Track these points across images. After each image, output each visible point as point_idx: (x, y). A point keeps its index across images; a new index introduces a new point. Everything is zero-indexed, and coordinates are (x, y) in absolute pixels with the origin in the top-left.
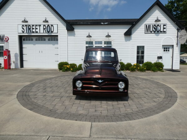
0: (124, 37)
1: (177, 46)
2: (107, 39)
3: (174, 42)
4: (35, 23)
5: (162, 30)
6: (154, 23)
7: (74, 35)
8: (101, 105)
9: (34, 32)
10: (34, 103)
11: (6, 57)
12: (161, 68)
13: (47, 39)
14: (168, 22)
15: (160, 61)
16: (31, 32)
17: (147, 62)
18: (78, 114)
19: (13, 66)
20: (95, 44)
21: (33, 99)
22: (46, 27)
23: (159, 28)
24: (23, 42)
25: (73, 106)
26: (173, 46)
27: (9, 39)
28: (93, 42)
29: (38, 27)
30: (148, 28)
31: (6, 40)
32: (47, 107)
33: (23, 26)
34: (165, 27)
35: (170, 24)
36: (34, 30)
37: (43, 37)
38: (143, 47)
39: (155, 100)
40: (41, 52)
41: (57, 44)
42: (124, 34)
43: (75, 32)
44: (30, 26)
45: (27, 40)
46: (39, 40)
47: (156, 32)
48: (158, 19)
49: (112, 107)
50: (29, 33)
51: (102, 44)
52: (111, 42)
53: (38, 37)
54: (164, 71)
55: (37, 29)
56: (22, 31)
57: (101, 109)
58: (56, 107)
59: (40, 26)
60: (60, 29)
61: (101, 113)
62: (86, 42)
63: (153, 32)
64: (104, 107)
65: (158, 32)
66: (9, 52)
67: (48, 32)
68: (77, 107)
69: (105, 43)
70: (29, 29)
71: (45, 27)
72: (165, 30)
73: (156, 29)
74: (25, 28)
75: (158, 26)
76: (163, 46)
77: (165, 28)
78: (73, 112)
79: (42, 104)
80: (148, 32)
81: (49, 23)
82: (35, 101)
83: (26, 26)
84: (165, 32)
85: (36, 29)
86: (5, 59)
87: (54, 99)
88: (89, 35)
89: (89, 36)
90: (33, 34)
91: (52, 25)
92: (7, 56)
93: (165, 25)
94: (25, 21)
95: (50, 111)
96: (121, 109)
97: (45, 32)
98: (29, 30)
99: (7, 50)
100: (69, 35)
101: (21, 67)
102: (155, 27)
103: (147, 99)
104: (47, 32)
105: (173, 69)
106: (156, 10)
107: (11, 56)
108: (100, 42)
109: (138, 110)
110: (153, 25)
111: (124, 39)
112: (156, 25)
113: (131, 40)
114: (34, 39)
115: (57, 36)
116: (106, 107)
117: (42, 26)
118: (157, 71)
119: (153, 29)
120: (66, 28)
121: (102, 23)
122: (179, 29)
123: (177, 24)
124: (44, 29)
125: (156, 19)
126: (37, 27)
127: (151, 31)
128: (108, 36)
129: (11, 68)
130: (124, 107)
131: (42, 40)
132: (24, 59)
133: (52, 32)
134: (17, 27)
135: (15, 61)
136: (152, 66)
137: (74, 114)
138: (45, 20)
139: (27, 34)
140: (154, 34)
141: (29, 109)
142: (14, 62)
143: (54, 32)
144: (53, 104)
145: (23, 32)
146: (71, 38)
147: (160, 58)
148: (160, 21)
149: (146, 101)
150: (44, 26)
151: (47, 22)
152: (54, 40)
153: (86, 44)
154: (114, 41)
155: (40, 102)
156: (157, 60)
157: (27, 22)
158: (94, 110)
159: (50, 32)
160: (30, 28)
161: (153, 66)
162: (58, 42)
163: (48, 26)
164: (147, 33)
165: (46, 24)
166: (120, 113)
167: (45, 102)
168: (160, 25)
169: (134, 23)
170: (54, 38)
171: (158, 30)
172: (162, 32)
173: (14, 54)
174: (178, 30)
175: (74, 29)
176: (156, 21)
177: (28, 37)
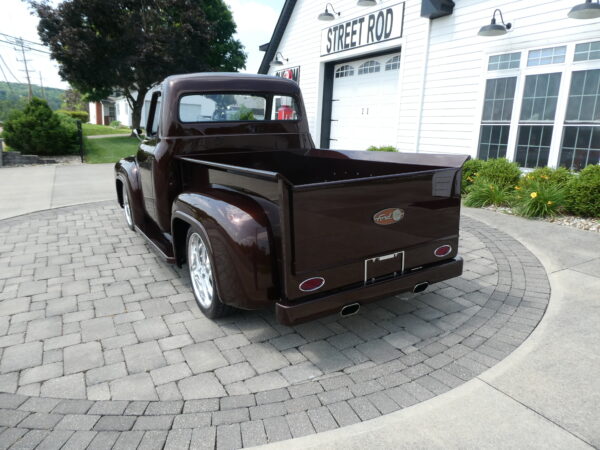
4: (352, 16)
9: (348, 45)
13: (383, 64)
16: (342, 47)
20: (531, 63)
22: (376, 19)
29: (357, 27)
33: (330, 30)
36: (348, 41)
40: (365, 111)
44: (343, 27)
45: (342, 75)
46: (365, 71)
50: (338, 51)
53: (364, 62)
56: (327, 46)
59: (362, 20)
60: (411, 17)
67: (379, 38)
69: (581, 51)
70: (340, 37)
71: (372, 21)
74: (332, 37)
81: (381, 6)
83: (335, 29)
85: (354, 33)
88: (493, 21)
89: (497, 28)
90: (346, 54)
91: (389, 11)
94: (327, 15)
97: (370, 42)
98: (340, 42)
104: (375, 40)
108: (557, 49)
114: (356, 66)
115: (397, 50)
117: (367, 18)
124: (370, 29)
126: (355, 28)
128: (593, 9)
131: (371, 70)
132: (333, 135)
134: (320, 38)
139: (336, 57)
143: (391, 37)
145: (329, 50)
150: (372, 17)
151: (372, 1)
152: (395, 67)
153: (490, 68)
157: (331, 16)
159: (383, 38)
160: (343, 35)
165: (376, 10)
177: (344, 65)
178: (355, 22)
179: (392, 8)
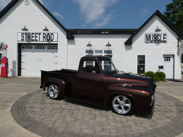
0: (124, 46)
1: (178, 56)
2: (107, 48)
3: (175, 51)
4: (35, 32)
5: (162, 40)
6: (154, 32)
7: (74, 44)
8: (108, 122)
9: (34, 40)
10: (30, 119)
11: (3, 65)
12: (163, 78)
13: (46, 47)
14: (168, 32)
15: (161, 70)
16: (30, 40)
17: (148, 71)
18: (82, 134)
19: (10, 74)
20: (95, 53)
21: (29, 114)
22: (46, 35)
23: (159, 37)
24: (22, 49)
25: (76, 123)
26: (174, 55)
27: (8, 47)
28: (93, 51)
29: (38, 35)
30: (148, 38)
31: (4, 48)
32: (45, 124)
33: (23, 34)
34: (165, 36)
35: (170, 33)
36: (34, 38)
37: (43, 45)
38: (144, 57)
39: (168, 115)
40: (40, 60)
41: (57, 52)
42: (125, 43)
43: (75, 41)
44: (30, 34)
45: (26, 48)
46: (38, 48)
47: (157, 42)
48: (158, 29)
49: (121, 125)
50: (28, 41)
51: (102, 53)
52: (111, 51)
53: (37, 45)
54: (167, 81)
55: (37, 37)
56: (22, 38)
57: (109, 127)
58: (56, 124)
59: (40, 34)
60: (60, 37)
61: (109, 133)
62: (86, 51)
63: (153, 42)
64: (112, 124)
65: (158, 41)
66: (7, 59)
68: (80, 125)
69: (105, 52)
71: (44, 36)
72: (165, 40)
73: (156, 39)
74: (25, 36)
75: (158, 36)
76: (164, 55)
77: (165, 38)
78: (76, 132)
79: (39, 120)
80: (149, 42)
81: (49, 32)
82: (32, 116)
83: (26, 34)
84: (165, 41)
86: (3, 66)
87: (54, 113)
88: (89, 43)
89: (89, 45)
90: (32, 42)
91: (52, 34)
92: (4, 63)
93: (165, 35)
94: (25, 29)
95: (49, 130)
96: (133, 128)
97: (44, 40)
98: (29, 38)
99: (5, 58)
100: (69, 43)
101: (18, 76)
102: (155, 36)
103: (159, 114)
104: (47, 40)
105: (175, 78)
106: (155, 20)
107: (9, 64)
108: (101, 51)
109: (153, 129)
110: (154, 35)
111: (124, 48)
112: (157, 35)
113: (131, 49)
114: (34, 47)
115: (57, 44)
116: (114, 124)
117: (42, 34)
118: (159, 81)
119: (154, 39)
120: (66, 37)
121: (103, 32)
122: (180, 39)
123: (177, 34)
124: (44, 37)
125: (156, 29)
126: (36, 35)
127: (152, 40)
128: (109, 45)
129: (8, 76)
130: (135, 124)
131: (41, 48)
132: (22, 67)
133: (52, 40)
134: (17, 35)
135: (12, 68)
136: (153, 76)
137: (78, 134)
138: (46, 28)
139: (26, 42)
140: (155, 44)
141: (24, 127)
142: (11, 70)
144: (53, 119)
145: (23, 40)
146: (71, 46)
147: (161, 67)
148: (160, 30)
149: (159, 117)
150: (44, 34)
151: (47, 30)
152: (54, 48)
153: (86, 53)
154: (115, 50)
155: (37, 118)
156: (158, 69)
157: (27, 30)
158: (101, 128)
159: (50, 40)
160: (30, 36)
161: (155, 76)
162: (57, 50)
163: (48, 34)
164: (147, 42)
165: (46, 32)
166: (132, 133)
167: (43, 117)
168: (160, 35)
169: (135, 33)
170: (54, 47)
171: (158, 40)
172: (162, 41)
173: (12, 62)
174: (178, 39)
175: (74, 37)
176: (156, 31)
177: (27, 45)
178: (36, 34)
179: (53, 34)
